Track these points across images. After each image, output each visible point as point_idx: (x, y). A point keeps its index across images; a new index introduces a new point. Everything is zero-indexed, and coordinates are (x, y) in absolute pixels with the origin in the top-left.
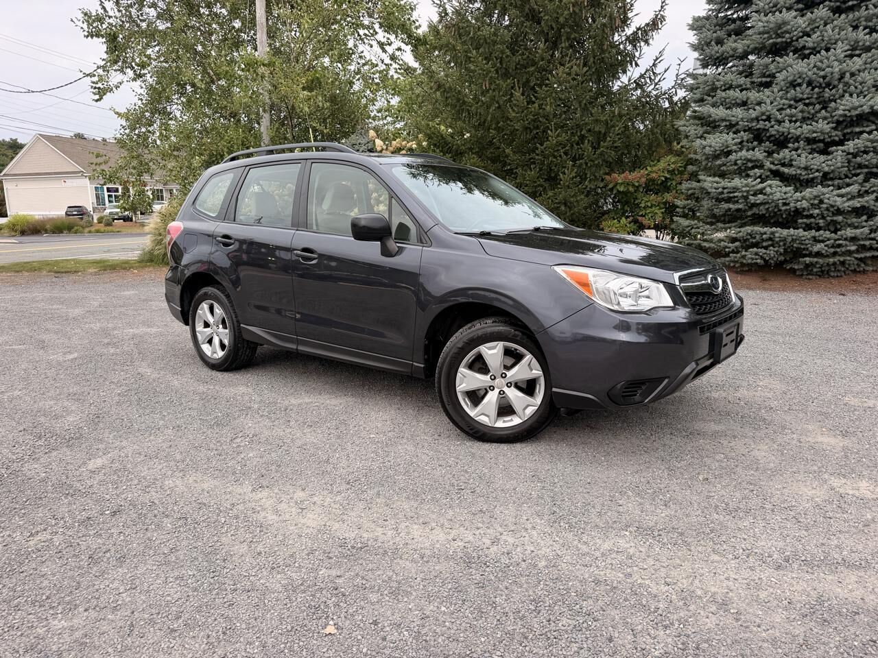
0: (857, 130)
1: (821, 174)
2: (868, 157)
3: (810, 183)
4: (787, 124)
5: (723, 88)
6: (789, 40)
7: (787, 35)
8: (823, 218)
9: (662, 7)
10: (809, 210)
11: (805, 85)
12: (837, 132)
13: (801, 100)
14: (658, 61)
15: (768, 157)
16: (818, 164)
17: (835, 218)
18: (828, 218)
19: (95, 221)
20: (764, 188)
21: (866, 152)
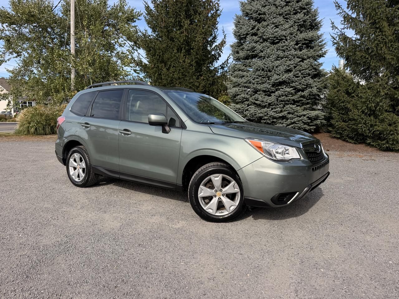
0: (279, 87)
1: (267, 104)
2: (283, 98)
3: (264, 107)
4: (256, 85)
5: (237, 70)
6: (256, 54)
7: (255, 52)
8: (269, 120)
9: (225, 38)
10: (264, 117)
11: (261, 71)
12: (273, 88)
13: (261, 76)
14: (229, 58)
15: (251, 97)
16: (266, 100)
17: (273, 120)
18: (271, 120)
19: (13, 117)
20: (248, 109)
21: (283, 96)
